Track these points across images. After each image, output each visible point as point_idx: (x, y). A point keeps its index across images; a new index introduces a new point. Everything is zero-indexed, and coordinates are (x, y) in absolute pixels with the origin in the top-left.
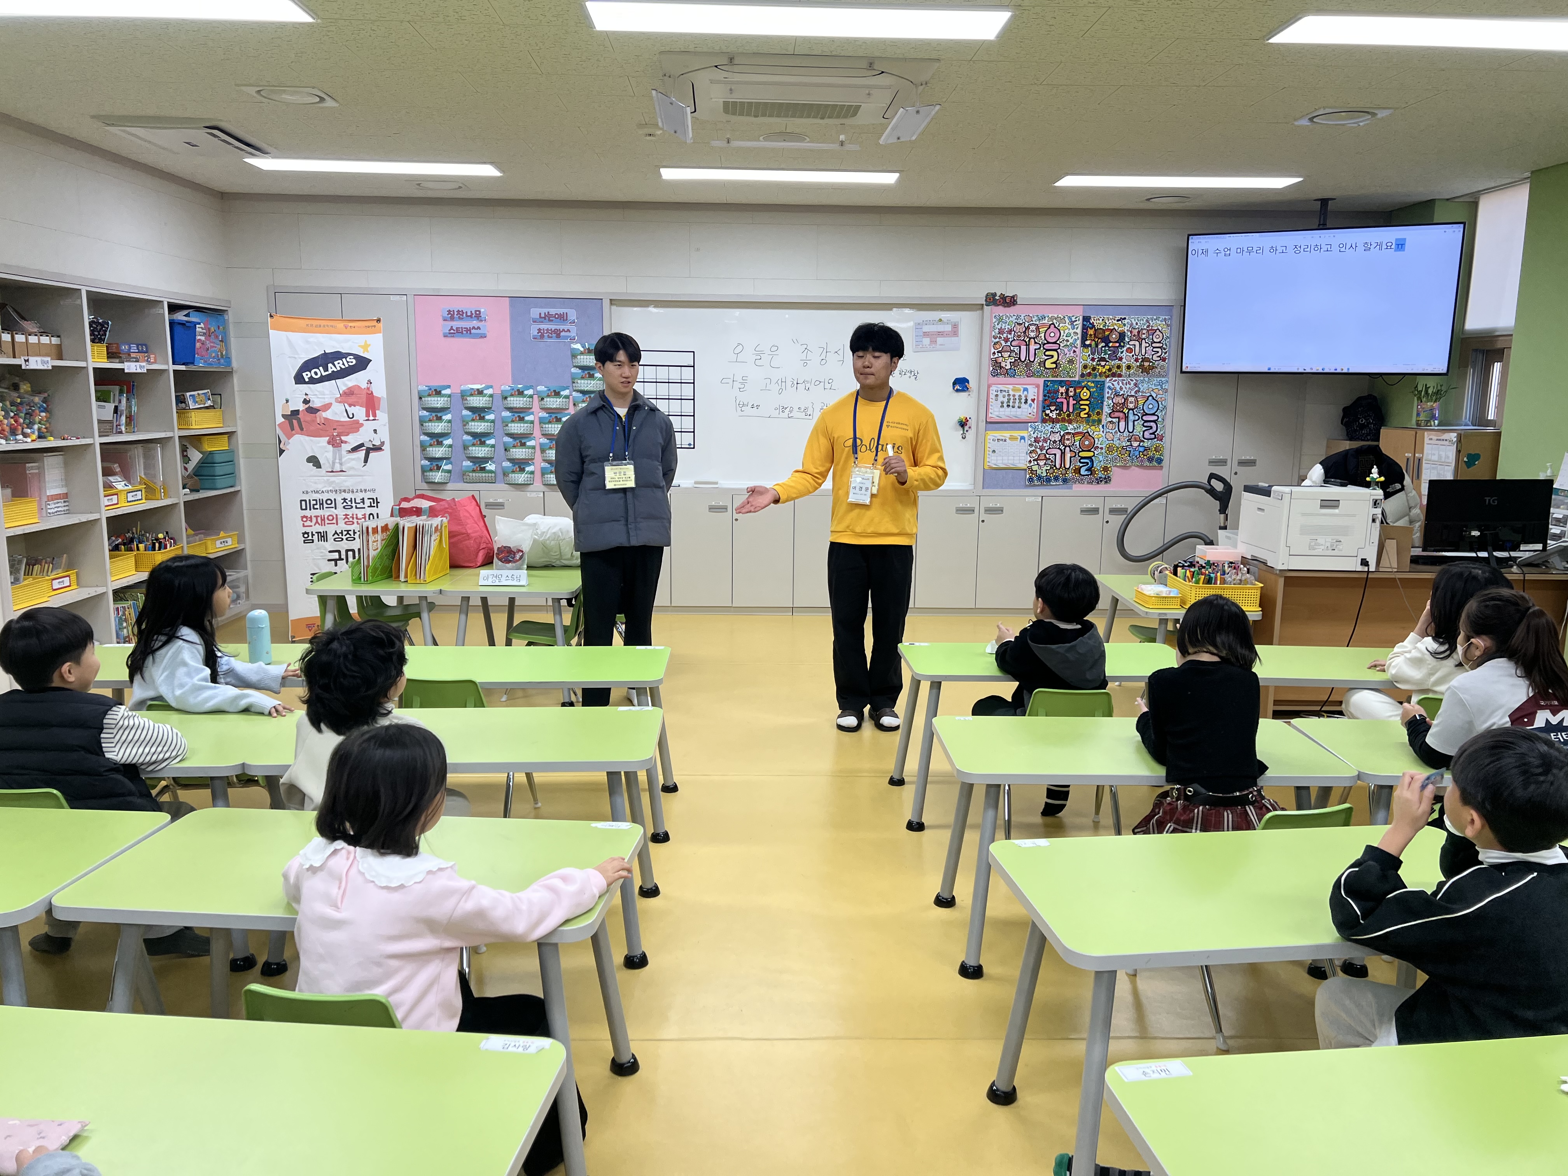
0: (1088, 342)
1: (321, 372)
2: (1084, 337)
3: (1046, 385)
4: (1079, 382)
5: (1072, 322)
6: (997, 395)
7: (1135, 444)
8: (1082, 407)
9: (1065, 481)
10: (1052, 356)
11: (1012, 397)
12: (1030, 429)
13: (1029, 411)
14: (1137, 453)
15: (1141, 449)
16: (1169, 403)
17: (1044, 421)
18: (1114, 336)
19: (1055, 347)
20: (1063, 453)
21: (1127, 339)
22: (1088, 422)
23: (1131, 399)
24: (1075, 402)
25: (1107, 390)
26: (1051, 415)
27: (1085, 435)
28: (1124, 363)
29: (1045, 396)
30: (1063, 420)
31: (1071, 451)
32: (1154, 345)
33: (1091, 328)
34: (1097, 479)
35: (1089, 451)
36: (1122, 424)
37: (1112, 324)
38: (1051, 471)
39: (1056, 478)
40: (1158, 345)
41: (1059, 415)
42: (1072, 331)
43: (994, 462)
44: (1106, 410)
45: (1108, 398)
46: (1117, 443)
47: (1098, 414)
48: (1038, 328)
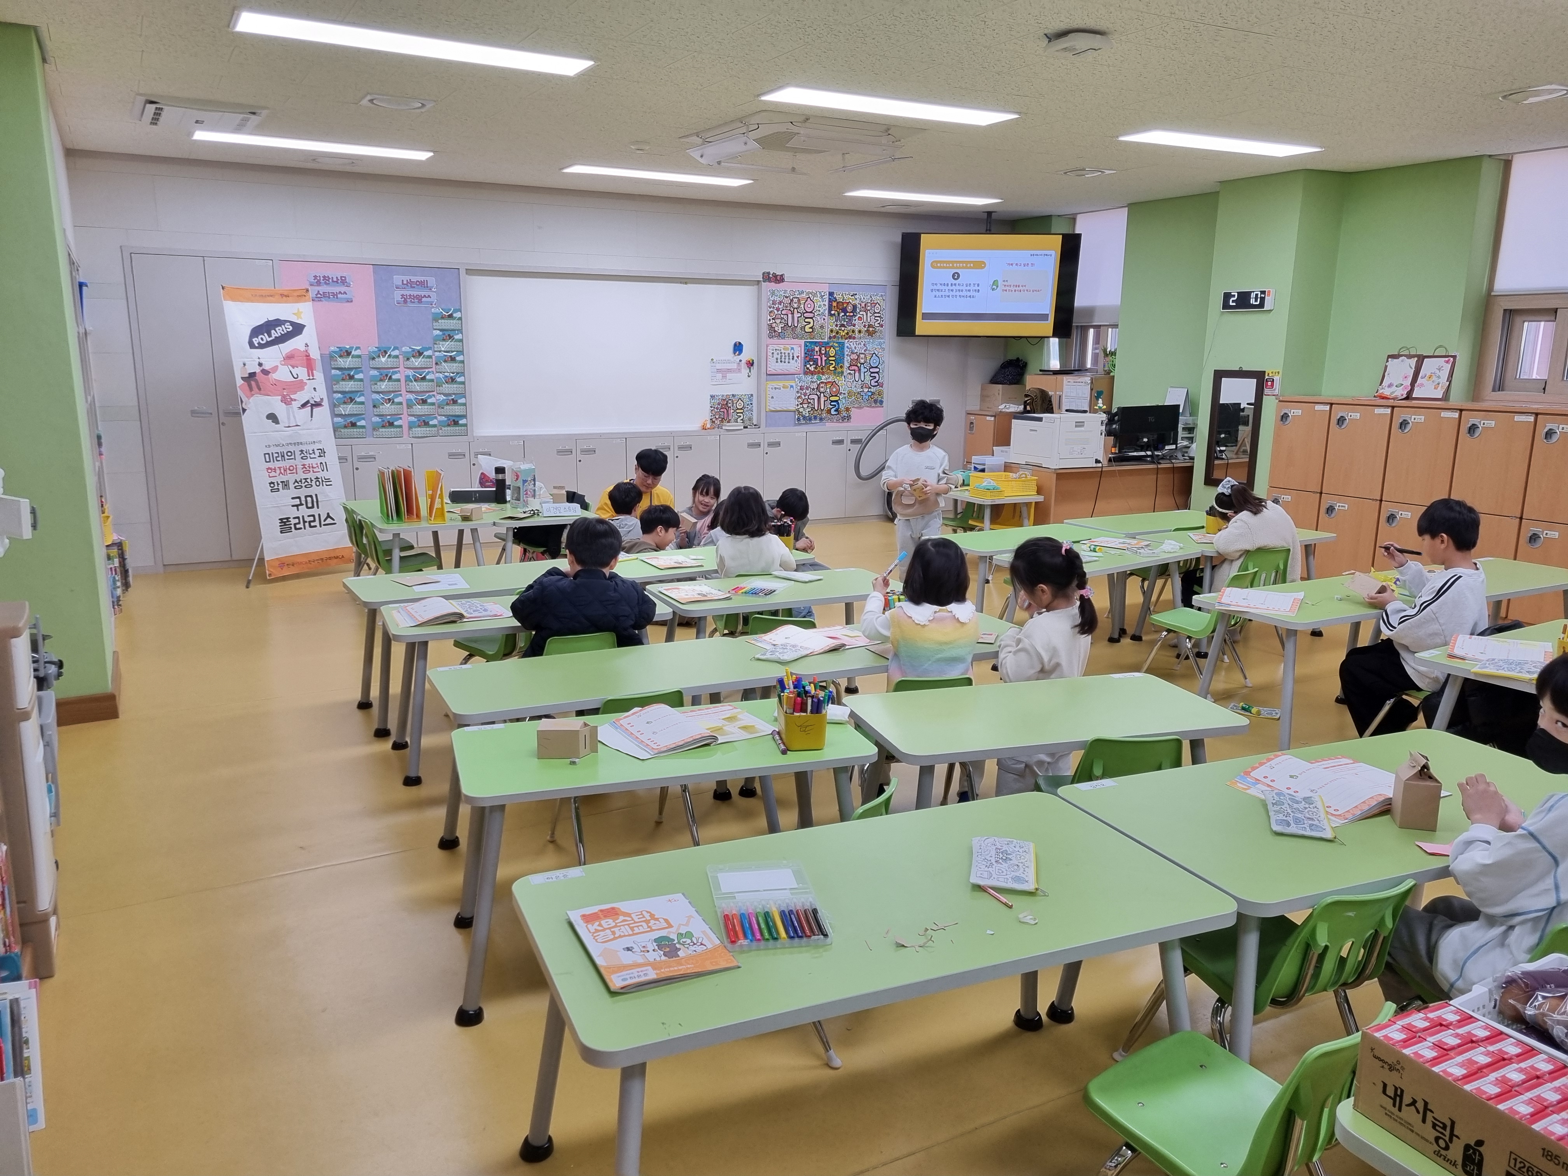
0: (833, 312)
1: (266, 338)
2: (830, 310)
3: (806, 346)
4: (828, 343)
5: (822, 296)
6: (773, 353)
7: (866, 390)
8: (831, 362)
9: (821, 419)
10: (810, 323)
11: (783, 354)
12: (797, 380)
13: (796, 366)
14: (867, 397)
15: (870, 394)
16: (886, 359)
17: (806, 373)
18: (850, 308)
19: (811, 315)
20: (819, 398)
21: (858, 310)
22: (835, 374)
23: (862, 356)
24: (826, 358)
25: (846, 349)
26: (810, 368)
27: (833, 383)
28: (857, 328)
29: (806, 353)
30: (819, 373)
31: (824, 396)
32: (875, 315)
33: (835, 301)
34: (842, 418)
35: (836, 396)
36: (857, 374)
37: (848, 298)
38: (812, 412)
39: (815, 418)
40: (878, 315)
41: (816, 368)
42: (822, 303)
43: (773, 406)
44: (846, 364)
45: (847, 355)
46: (854, 389)
47: (841, 367)
48: (799, 301)
